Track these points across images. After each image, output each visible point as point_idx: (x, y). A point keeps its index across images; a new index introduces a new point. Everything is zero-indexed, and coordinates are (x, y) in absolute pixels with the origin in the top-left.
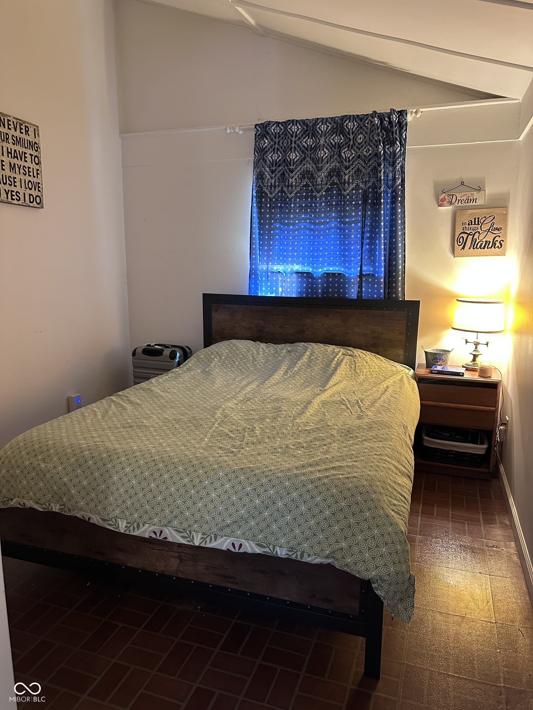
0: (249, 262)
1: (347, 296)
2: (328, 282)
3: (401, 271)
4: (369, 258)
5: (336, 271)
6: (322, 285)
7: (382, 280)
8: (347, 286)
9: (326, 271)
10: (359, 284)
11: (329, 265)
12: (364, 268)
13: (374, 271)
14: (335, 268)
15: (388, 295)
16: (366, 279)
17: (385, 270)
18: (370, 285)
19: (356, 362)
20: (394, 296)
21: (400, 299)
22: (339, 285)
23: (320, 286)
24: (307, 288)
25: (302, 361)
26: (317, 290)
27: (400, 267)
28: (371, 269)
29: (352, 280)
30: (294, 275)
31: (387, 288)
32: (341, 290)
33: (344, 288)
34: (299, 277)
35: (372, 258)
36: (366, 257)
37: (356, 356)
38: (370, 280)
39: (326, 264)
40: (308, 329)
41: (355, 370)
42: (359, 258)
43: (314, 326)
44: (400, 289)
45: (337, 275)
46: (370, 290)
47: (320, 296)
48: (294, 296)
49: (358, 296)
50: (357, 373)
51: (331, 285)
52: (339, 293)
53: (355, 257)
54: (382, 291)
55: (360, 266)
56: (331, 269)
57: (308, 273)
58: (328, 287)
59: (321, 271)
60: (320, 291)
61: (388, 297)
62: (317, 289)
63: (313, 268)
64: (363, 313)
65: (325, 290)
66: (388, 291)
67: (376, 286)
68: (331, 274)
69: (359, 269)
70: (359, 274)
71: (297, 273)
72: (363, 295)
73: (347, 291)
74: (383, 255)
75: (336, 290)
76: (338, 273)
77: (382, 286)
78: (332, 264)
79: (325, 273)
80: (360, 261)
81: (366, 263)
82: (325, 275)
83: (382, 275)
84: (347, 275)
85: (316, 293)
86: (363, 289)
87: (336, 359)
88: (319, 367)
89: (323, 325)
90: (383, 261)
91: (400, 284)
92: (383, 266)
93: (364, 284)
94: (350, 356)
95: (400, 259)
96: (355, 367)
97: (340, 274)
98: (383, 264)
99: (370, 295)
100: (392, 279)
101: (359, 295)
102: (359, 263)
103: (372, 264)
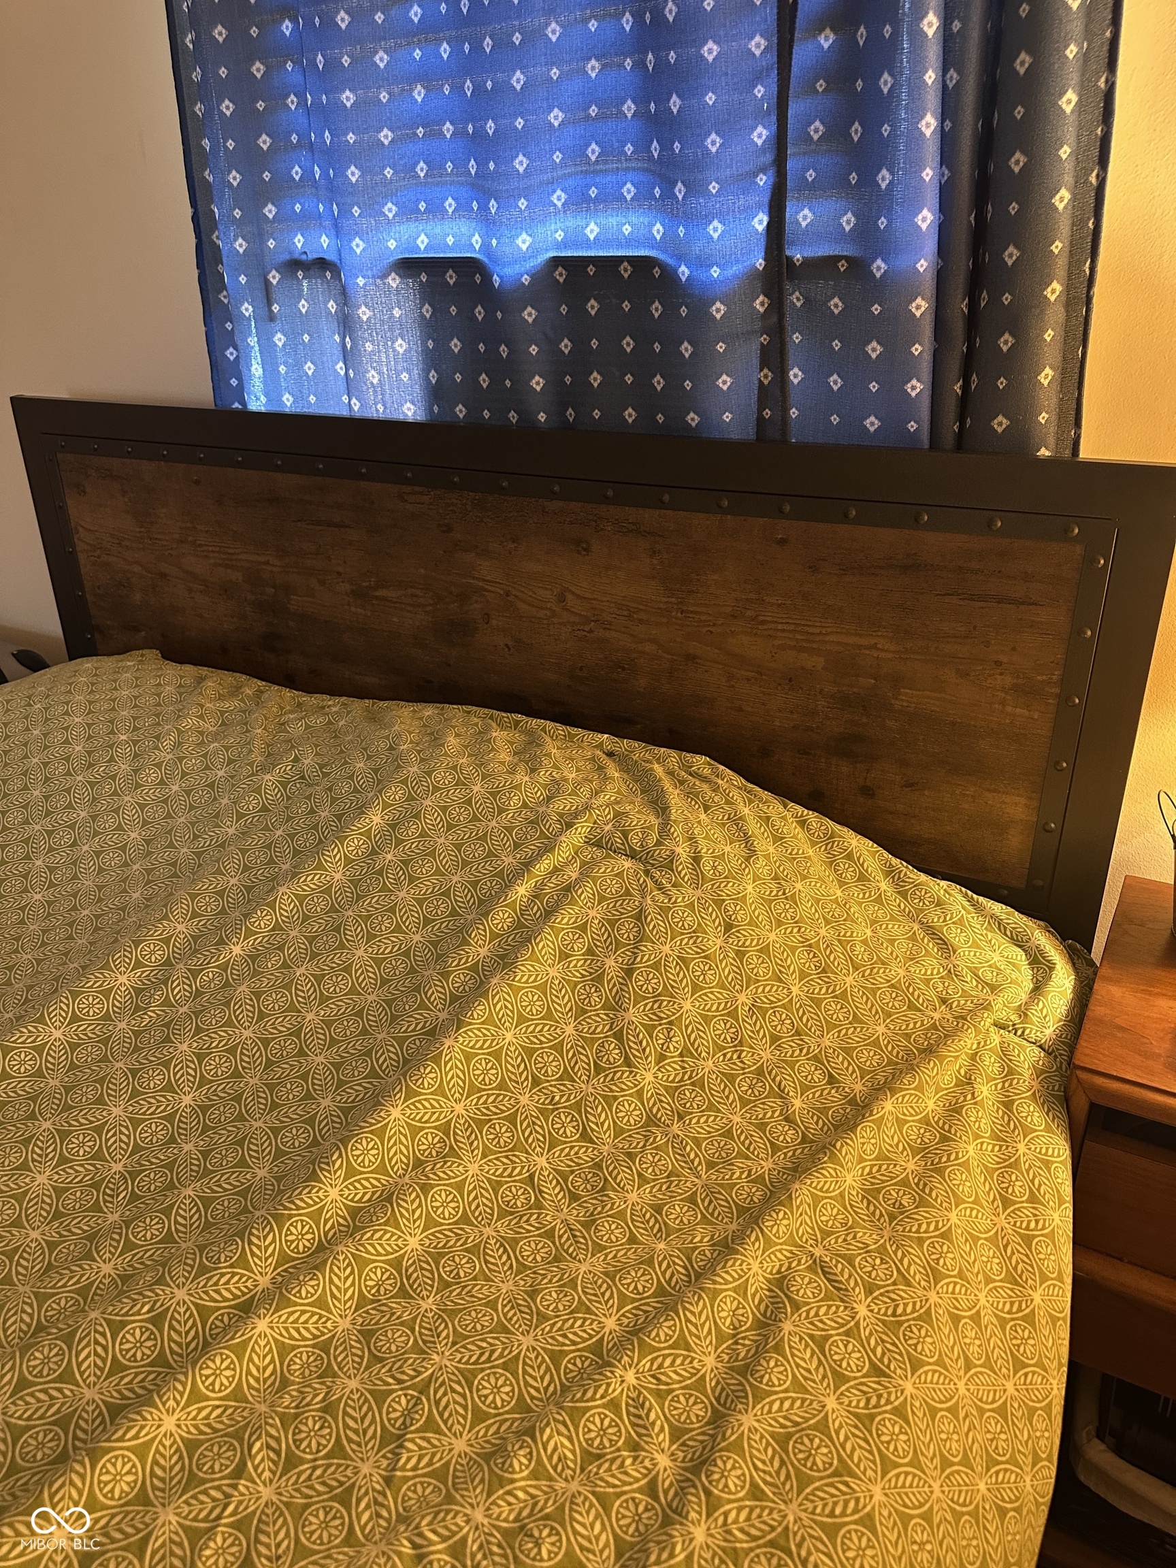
1: (693, 419)
2: (578, 326)
3: (1064, 227)
4: (837, 132)
5: (620, 246)
6: (551, 345)
7: (920, 307)
8: (686, 349)
9: (564, 244)
10: (764, 339)
12: (802, 216)
13: (866, 232)
14: (613, 221)
15: (962, 420)
16: (808, 301)
17: (944, 230)
18: (837, 345)
20: (1000, 423)
21: (1044, 452)
22: (643, 341)
23: (534, 350)
24: (472, 362)
26: (522, 385)
28: (848, 221)
29: (718, 310)
30: (394, 281)
31: (954, 364)
32: (658, 382)
33: (673, 367)
34: (429, 294)
35: (856, 132)
36: (817, 129)
38: (836, 305)
39: (557, 196)
42: (761, 135)
43: (521, 605)
44: (1048, 376)
45: (626, 271)
46: (835, 382)
47: (542, 417)
49: (760, 419)
51: (594, 343)
52: (643, 396)
53: (731, 124)
54: (916, 387)
55: (766, 198)
56: (592, 231)
57: (468, 267)
58: (581, 362)
60: (537, 383)
61: (960, 436)
62: (514, 368)
64: (783, 542)
65: (568, 379)
66: (965, 388)
67: (874, 349)
68: (591, 270)
69: (760, 222)
70: (760, 263)
71: (409, 266)
72: (794, 413)
73: (688, 385)
74: (932, 99)
75: (629, 379)
76: (630, 259)
77: (917, 349)
78: (593, 192)
79: (556, 262)
80: (769, 158)
81: (811, 175)
82: (560, 275)
83: (922, 265)
84: (684, 271)
85: (519, 397)
86: (795, 375)
87: (522, 890)
90: (931, 151)
91: (1051, 335)
92: (932, 196)
93: (797, 338)
94: (632, 855)
98: (928, 174)
99: (835, 419)
100: (995, 299)
101: (767, 413)
102: (762, 180)
103: (853, 178)
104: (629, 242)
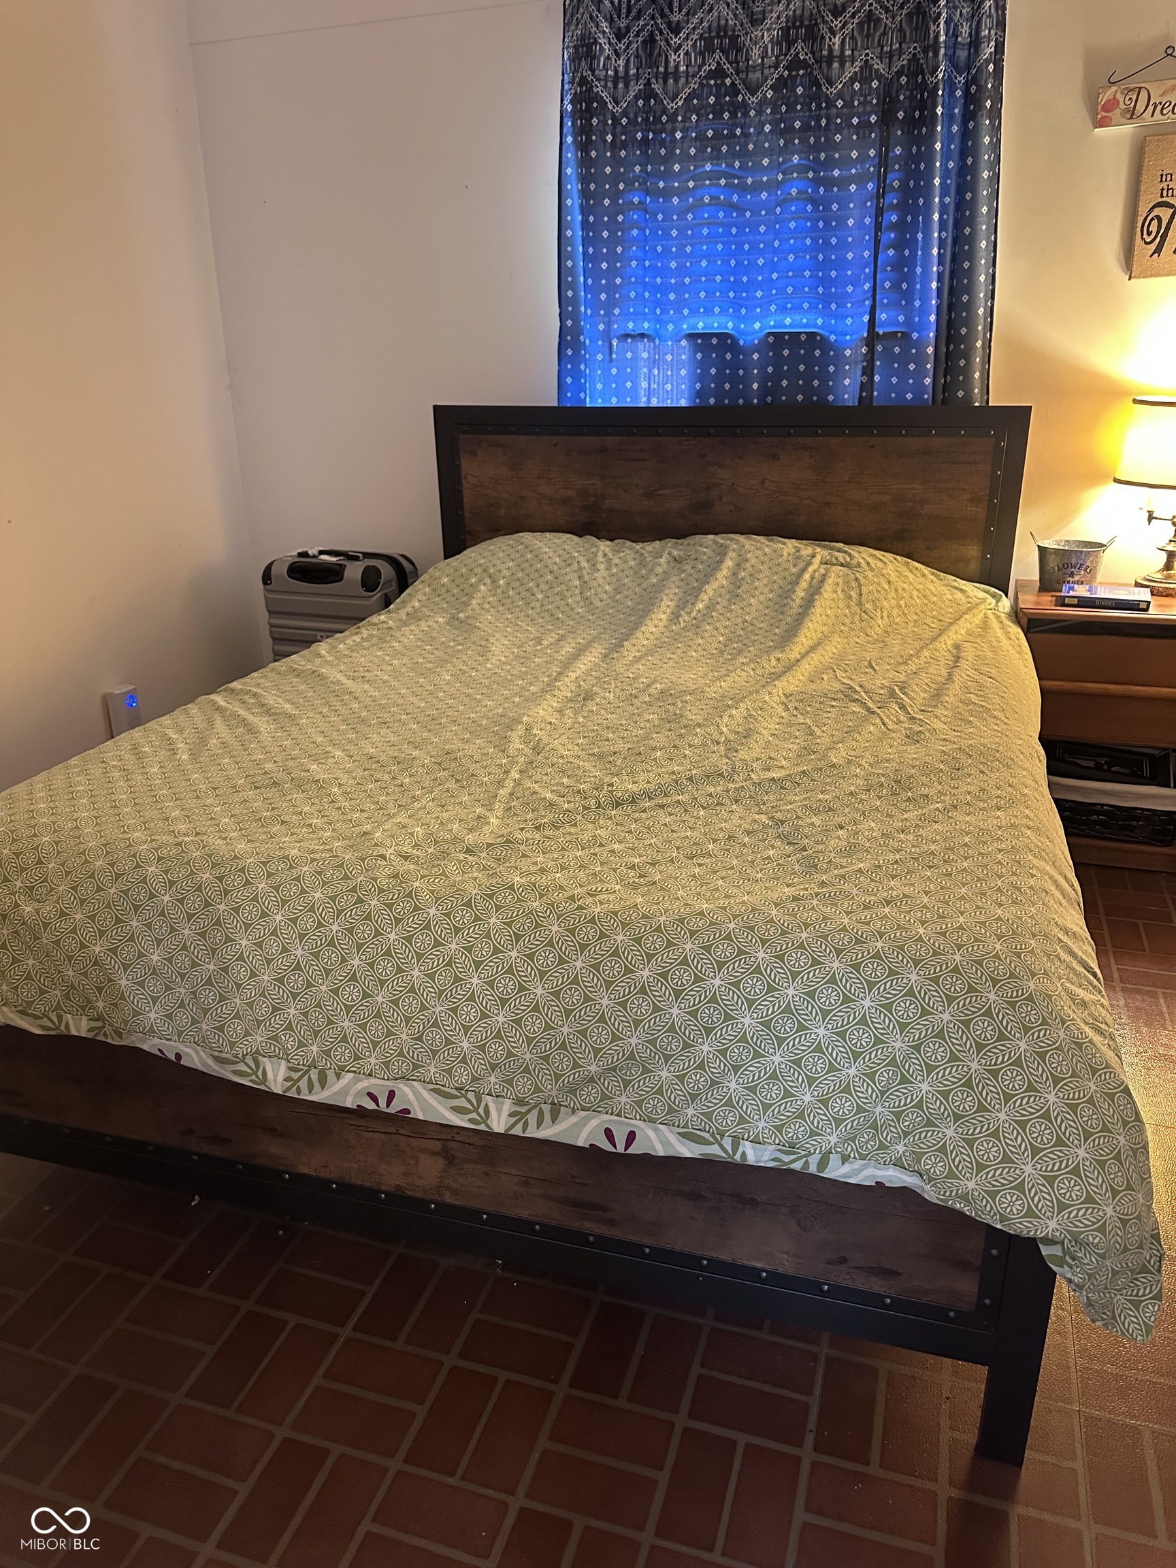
0: (558, 311)
1: (831, 398)
2: (778, 361)
3: (982, 321)
4: (896, 286)
5: (801, 327)
6: (763, 370)
7: (930, 350)
8: (832, 369)
9: (774, 327)
10: (865, 364)
11: (782, 309)
12: (882, 316)
13: (909, 321)
14: (798, 317)
15: (944, 393)
16: (884, 348)
17: (937, 320)
18: (896, 365)
19: (863, 581)
20: (961, 394)
21: (977, 404)
22: (809, 367)
23: (755, 371)
24: (720, 379)
25: (715, 584)
26: (748, 386)
27: (981, 311)
28: (901, 318)
29: (848, 353)
30: (684, 343)
31: (941, 373)
32: (816, 383)
33: (824, 376)
34: (697, 348)
35: (904, 286)
36: (887, 285)
37: (859, 565)
38: (897, 350)
39: (773, 308)
40: (721, 498)
41: (860, 604)
42: (867, 286)
43: (740, 489)
44: (977, 375)
45: (803, 337)
46: (894, 380)
47: (755, 401)
48: (683, 403)
49: (861, 397)
50: (865, 612)
51: (785, 368)
52: (808, 390)
53: (856, 283)
54: (928, 381)
55: (868, 309)
56: (788, 321)
57: (723, 337)
58: (778, 376)
59: (761, 329)
60: (755, 386)
61: (943, 400)
62: (747, 380)
63: (738, 317)
64: (872, 447)
65: (770, 384)
66: (945, 381)
67: (912, 367)
68: (787, 337)
69: (866, 318)
70: (865, 335)
71: (692, 337)
72: (875, 393)
73: (831, 383)
74: (935, 276)
75: (801, 382)
76: (805, 333)
77: (929, 366)
78: (789, 306)
79: (770, 334)
80: (870, 294)
81: (885, 301)
82: (771, 340)
83: (931, 335)
84: (833, 338)
85: (746, 393)
86: (877, 378)
87: (807, 576)
88: (762, 598)
89: (763, 483)
90: (934, 294)
91: (978, 360)
92: (934, 310)
93: (878, 363)
94: (842, 565)
95: (983, 288)
96: (861, 595)
97: (812, 336)
98: (934, 302)
99: (893, 395)
100: (957, 347)
101: (864, 394)
102: (867, 303)
103: (903, 303)
104: (805, 326)
